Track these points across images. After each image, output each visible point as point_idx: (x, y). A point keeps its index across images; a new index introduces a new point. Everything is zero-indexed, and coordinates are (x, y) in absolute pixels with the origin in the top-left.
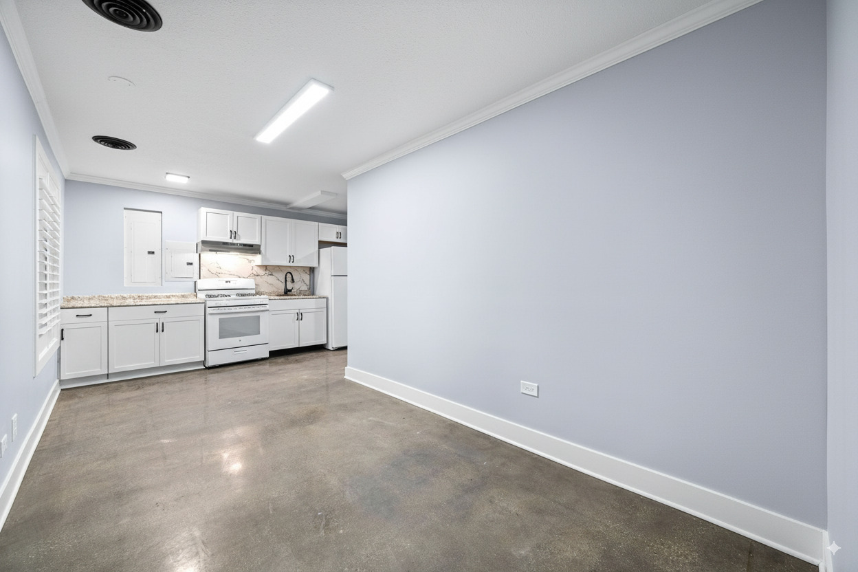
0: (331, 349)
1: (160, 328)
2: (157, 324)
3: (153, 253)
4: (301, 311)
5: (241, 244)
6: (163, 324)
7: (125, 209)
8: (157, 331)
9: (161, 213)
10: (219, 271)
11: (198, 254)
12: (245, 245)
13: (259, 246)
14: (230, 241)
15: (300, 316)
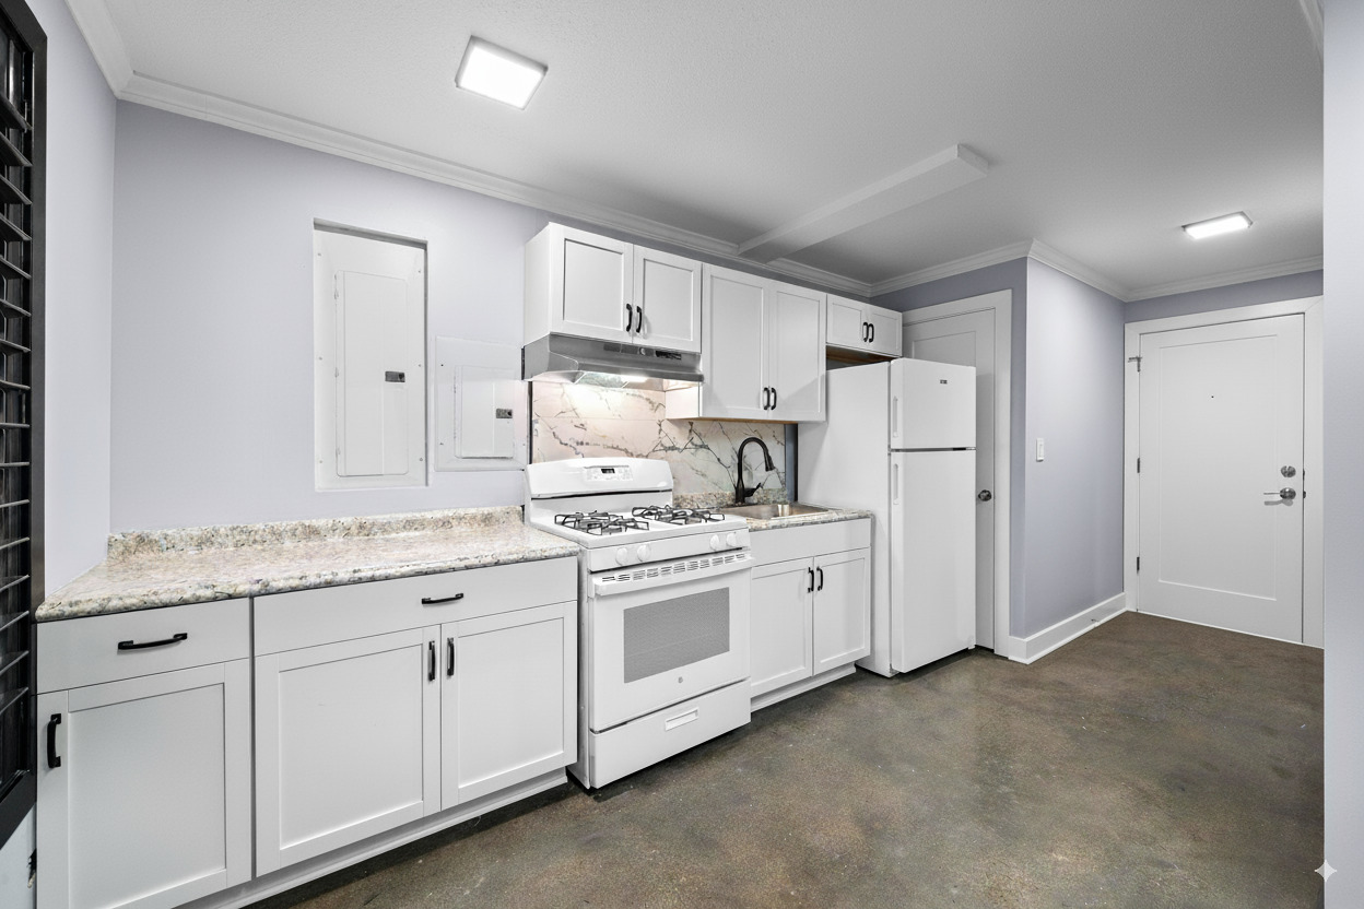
0: (889, 675)
1: (440, 662)
2: (432, 647)
3: (401, 377)
4: (819, 562)
5: (649, 351)
6: (451, 645)
7: (319, 226)
8: (432, 677)
9: (423, 245)
10: (580, 435)
11: (524, 386)
12: (660, 353)
13: (695, 357)
14: (627, 339)
15: (816, 580)
